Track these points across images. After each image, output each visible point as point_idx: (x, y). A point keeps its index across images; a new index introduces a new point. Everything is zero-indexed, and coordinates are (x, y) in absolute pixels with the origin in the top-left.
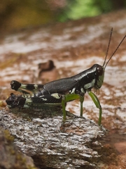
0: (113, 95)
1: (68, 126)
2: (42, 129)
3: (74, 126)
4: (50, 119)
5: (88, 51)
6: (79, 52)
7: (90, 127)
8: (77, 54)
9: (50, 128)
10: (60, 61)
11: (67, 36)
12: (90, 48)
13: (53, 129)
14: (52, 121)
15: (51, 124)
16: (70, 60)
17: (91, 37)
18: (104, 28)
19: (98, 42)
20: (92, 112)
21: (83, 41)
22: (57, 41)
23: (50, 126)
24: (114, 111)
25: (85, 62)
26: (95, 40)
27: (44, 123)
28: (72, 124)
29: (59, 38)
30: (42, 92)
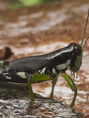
0: (83, 80)
1: (37, 107)
2: (7, 111)
3: (42, 108)
4: (16, 100)
5: (51, 36)
6: (40, 38)
7: (61, 109)
8: (38, 40)
9: (16, 110)
10: (18, 47)
11: (24, 23)
12: (53, 33)
13: (20, 111)
14: (17, 102)
15: (16, 106)
16: (30, 47)
17: (53, 23)
18: (67, 13)
19: (61, 28)
20: (61, 98)
21: (43, 27)
22: (11, 28)
23: (15, 108)
24: (85, 97)
25: (48, 48)
26: (57, 25)
27: (8, 105)
28: (40, 106)
29: (15, 25)
30: (7, 69)
